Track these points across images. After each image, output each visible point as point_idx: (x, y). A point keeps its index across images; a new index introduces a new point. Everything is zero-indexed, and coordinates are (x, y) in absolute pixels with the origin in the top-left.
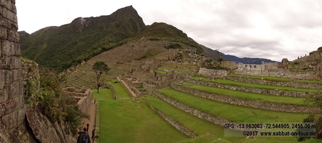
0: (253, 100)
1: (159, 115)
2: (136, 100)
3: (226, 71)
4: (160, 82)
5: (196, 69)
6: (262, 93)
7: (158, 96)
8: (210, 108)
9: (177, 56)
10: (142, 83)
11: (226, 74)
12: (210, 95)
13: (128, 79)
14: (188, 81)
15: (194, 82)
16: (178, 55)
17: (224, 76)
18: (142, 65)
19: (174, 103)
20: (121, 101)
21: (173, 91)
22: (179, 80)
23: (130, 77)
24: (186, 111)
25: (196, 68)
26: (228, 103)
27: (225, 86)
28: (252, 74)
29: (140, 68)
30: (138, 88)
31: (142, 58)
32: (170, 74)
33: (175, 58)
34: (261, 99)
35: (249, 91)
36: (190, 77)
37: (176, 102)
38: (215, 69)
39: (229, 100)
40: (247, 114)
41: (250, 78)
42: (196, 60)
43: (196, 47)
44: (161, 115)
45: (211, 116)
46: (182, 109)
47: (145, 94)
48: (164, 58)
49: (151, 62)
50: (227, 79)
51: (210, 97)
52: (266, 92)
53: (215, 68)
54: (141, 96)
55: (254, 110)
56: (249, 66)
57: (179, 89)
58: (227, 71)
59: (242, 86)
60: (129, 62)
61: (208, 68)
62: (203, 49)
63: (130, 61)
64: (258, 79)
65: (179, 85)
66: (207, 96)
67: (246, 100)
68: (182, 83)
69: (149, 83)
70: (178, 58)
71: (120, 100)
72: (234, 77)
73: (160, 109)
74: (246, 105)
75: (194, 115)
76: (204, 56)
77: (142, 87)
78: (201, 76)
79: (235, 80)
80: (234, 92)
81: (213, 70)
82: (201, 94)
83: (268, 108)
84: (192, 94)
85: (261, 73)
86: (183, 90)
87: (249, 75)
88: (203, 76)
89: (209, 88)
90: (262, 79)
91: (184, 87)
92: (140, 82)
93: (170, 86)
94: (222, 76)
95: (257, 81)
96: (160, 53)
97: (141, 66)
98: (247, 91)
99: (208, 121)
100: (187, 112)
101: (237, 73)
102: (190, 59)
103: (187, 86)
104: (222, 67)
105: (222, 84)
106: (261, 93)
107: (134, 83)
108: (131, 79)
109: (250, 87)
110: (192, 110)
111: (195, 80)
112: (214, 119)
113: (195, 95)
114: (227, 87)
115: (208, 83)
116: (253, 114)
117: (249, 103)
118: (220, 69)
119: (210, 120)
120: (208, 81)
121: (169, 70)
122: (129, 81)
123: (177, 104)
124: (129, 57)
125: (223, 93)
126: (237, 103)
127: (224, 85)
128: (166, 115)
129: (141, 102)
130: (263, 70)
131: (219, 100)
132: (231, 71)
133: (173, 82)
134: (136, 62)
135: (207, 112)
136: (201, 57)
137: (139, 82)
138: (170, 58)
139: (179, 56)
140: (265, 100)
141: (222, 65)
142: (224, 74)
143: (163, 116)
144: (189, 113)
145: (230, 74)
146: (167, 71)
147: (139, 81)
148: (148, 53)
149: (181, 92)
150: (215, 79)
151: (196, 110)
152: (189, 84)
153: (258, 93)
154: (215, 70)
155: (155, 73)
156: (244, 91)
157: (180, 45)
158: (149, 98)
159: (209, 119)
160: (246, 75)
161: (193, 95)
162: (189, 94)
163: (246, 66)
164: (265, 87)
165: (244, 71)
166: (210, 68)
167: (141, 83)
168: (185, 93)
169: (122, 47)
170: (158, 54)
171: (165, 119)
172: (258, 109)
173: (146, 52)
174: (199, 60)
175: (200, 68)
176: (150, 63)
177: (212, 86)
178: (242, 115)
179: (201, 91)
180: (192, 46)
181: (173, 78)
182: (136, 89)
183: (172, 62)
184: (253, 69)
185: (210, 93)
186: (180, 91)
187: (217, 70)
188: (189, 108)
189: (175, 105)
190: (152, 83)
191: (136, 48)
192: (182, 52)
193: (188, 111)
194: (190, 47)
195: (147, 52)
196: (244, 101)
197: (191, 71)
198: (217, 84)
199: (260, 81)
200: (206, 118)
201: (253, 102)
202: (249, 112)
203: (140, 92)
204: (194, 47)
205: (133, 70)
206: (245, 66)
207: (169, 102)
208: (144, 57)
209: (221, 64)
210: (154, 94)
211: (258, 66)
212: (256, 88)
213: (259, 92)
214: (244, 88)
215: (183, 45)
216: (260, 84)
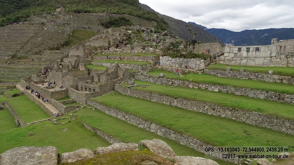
0: (247, 111)
1: (99, 137)
2: (59, 120)
3: (203, 60)
4: (97, 85)
5: (154, 59)
6: (266, 99)
7: (96, 109)
8: (174, 121)
9: (123, 40)
10: (68, 90)
11: (202, 66)
12: (175, 100)
13: (40, 85)
14: (142, 80)
15: (151, 80)
16: (125, 38)
17: (200, 69)
18: (63, 57)
19: (121, 117)
20: (31, 127)
21: (119, 97)
22: (127, 79)
23: (43, 82)
24: (140, 126)
25: (155, 57)
26: (204, 113)
27: (200, 86)
28: (251, 63)
29: (61, 64)
30: (61, 99)
31: (63, 45)
32: (113, 70)
33: (120, 42)
34: (263, 111)
35: (242, 94)
36: (145, 73)
37: (124, 114)
38: (185, 58)
39: (205, 109)
40: (234, 133)
41: (245, 71)
42: (154, 44)
43: (155, 21)
44: (103, 137)
45: (175, 133)
46: (134, 124)
47: (75, 108)
48: (101, 44)
49: (80, 53)
50: (204, 73)
51: (175, 104)
52: (275, 96)
53: (184, 56)
54: (68, 112)
55: (247, 128)
56: (246, 49)
57: (129, 93)
58: (205, 60)
59: (230, 85)
60: (37, 53)
61: (173, 56)
62: (168, 22)
63: (40, 51)
64: (262, 72)
65: (129, 87)
66: (171, 103)
67: (234, 109)
68: (133, 84)
69: (80, 88)
70: (125, 42)
71: (29, 126)
72: (217, 69)
73: (100, 128)
74: (233, 118)
75: (152, 131)
76: (167, 35)
77: (68, 97)
78: (162, 70)
79: (219, 75)
80: (215, 94)
81: (181, 59)
82: (162, 100)
83: (276, 128)
84: (149, 99)
85: (271, 61)
86: (135, 95)
87: (245, 66)
88: (165, 70)
89: (175, 89)
90: (270, 72)
91: (136, 90)
92: (63, 89)
93: (114, 89)
94: (197, 69)
95: (260, 76)
96: (94, 35)
97: (62, 61)
98: (238, 93)
99: (171, 140)
100: (141, 129)
101: (222, 62)
102: (144, 44)
103: (140, 88)
104: (196, 55)
105: (195, 82)
106: (264, 99)
107: (52, 93)
108: (46, 85)
109: (244, 88)
110: (147, 124)
111: (153, 78)
112: (179, 137)
113: (153, 100)
114: (204, 86)
115: (174, 80)
116: (245, 134)
117: (238, 115)
118: (193, 57)
119: (173, 139)
120: (172, 77)
121: (112, 63)
122: (42, 89)
123: (126, 117)
124: (36, 45)
125: (195, 97)
126: (218, 114)
127: (199, 83)
128: (110, 136)
129: (69, 122)
130: (273, 55)
131: (189, 108)
132: (212, 59)
133: (119, 83)
134: (51, 53)
135: (169, 127)
136: (162, 37)
137: (61, 89)
138: (112, 44)
139: (127, 39)
140: (271, 112)
141: (196, 50)
142: (199, 66)
143: (106, 138)
144: (143, 130)
145: (209, 64)
146: (108, 65)
147: (62, 87)
148: (73, 36)
149: (132, 97)
150: (184, 73)
151: (154, 124)
152: (144, 84)
153: (259, 99)
154: (185, 60)
155: (89, 70)
156: (233, 94)
157: (128, 19)
158: (80, 113)
159: (173, 136)
160: (240, 65)
161: (150, 101)
162: (143, 100)
163: (240, 50)
164: (276, 88)
165: (235, 59)
166: (176, 57)
167: (65, 91)
168: (138, 98)
169: (18, 25)
170: (90, 38)
171: (110, 142)
172: (257, 126)
173: (69, 35)
174: (159, 42)
175: (161, 58)
176: (77, 53)
177: (179, 86)
178: (224, 134)
179: (161, 95)
180: (148, 19)
181: (117, 77)
182: (57, 102)
183: (115, 49)
184: (252, 53)
185: (175, 97)
186: (130, 96)
187: (189, 60)
188: (144, 122)
189: (124, 119)
190: (84, 88)
191: (50, 27)
192: (130, 32)
193: (142, 126)
194: (145, 21)
195: (71, 34)
196: (231, 111)
197: (146, 63)
198: (187, 83)
199: (265, 76)
200: (168, 136)
201: (247, 115)
202: (238, 130)
203: (65, 106)
204: (151, 20)
205: (47, 69)
206: (237, 49)
207: (114, 114)
208: (67, 44)
209: (194, 48)
210: (89, 105)
211: (263, 48)
212: (256, 89)
213: (262, 97)
214: (233, 89)
215: (133, 19)
216: (264, 82)
